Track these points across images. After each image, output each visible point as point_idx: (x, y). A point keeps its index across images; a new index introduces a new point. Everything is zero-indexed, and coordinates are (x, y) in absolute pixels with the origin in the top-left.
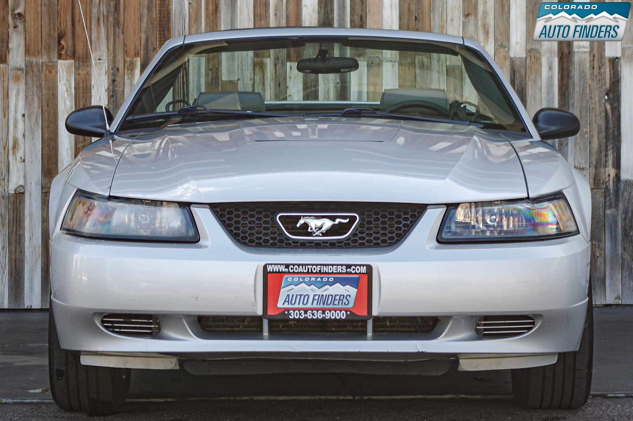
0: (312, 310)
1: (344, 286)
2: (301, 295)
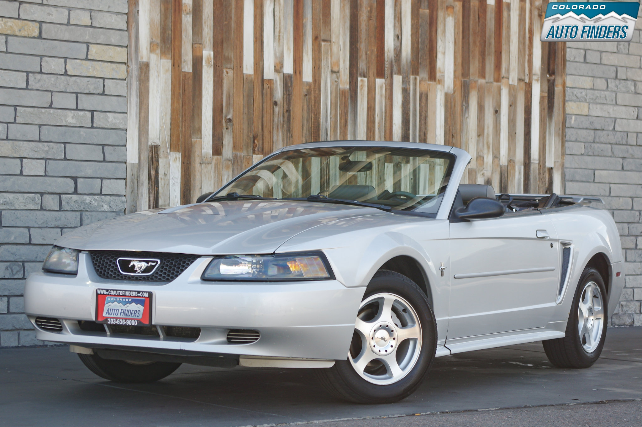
0: (120, 318)
1: (137, 304)
2: (115, 309)
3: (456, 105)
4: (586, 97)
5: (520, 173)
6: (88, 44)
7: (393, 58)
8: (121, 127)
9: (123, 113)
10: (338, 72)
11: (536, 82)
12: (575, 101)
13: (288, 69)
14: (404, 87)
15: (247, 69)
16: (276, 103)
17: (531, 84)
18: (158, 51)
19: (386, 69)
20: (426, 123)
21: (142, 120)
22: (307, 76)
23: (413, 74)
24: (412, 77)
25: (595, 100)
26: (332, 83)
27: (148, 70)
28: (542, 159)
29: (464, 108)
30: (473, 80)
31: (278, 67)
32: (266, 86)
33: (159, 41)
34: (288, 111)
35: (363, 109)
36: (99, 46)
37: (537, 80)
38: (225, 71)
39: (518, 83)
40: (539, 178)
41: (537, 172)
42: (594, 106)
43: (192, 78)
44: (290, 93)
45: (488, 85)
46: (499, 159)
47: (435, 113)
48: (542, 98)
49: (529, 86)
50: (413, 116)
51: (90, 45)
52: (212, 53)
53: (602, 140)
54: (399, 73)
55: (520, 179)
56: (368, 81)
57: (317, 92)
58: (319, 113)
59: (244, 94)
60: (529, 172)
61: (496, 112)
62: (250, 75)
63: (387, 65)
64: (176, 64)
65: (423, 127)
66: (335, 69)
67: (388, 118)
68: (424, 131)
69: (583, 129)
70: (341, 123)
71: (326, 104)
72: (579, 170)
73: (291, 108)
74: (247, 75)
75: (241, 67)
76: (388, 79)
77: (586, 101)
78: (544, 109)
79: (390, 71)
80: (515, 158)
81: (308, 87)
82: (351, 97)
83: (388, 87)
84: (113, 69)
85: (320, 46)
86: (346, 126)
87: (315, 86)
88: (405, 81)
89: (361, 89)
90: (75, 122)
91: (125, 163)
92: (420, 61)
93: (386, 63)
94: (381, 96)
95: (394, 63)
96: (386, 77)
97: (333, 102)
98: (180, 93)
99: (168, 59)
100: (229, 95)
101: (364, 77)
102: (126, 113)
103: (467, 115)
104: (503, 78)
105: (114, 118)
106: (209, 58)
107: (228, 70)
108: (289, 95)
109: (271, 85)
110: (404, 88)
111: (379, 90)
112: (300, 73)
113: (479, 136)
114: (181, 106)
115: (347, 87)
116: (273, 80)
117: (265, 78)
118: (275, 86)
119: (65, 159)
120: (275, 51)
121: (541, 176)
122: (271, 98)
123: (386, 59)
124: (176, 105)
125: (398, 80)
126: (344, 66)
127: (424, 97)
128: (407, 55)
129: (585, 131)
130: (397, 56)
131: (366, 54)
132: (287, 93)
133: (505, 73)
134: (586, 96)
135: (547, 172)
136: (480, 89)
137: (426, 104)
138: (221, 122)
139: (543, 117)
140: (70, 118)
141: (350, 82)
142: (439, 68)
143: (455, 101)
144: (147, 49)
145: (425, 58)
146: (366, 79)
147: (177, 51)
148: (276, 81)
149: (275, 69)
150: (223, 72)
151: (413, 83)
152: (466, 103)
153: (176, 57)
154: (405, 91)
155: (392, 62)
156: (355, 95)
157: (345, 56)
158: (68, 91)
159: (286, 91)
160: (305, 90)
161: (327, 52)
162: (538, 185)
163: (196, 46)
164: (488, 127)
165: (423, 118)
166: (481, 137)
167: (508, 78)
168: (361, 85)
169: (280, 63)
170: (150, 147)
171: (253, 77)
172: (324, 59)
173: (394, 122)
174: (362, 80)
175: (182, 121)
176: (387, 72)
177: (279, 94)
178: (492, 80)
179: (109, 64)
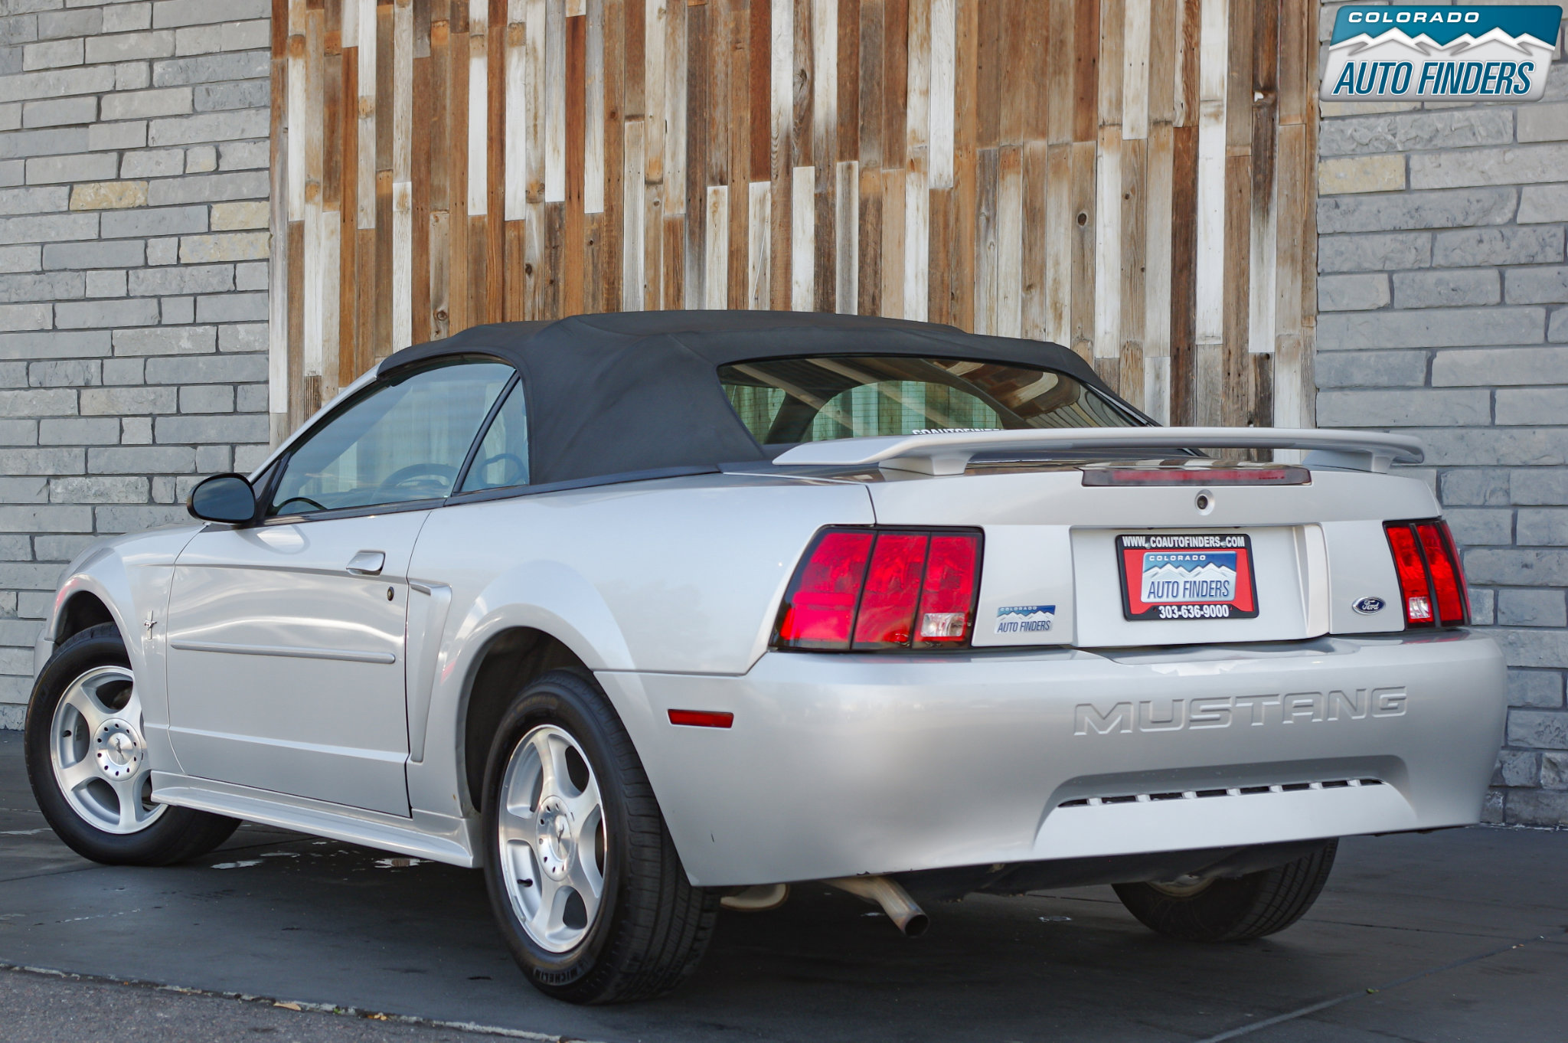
3: (962, 218)
4: (1390, 137)
5: (1158, 377)
6: (210, 205)
7: (792, 126)
8: (257, 349)
9: (262, 321)
10: (661, 182)
11: (1213, 120)
12: (1352, 155)
13: (555, 192)
14: (819, 191)
15: (474, 205)
16: (529, 269)
17: (1193, 130)
18: (319, 197)
19: (774, 156)
20: (876, 272)
21: (294, 331)
22: (594, 202)
23: (842, 158)
24: (839, 166)
25: (1431, 140)
26: (648, 209)
27: (302, 236)
28: (1233, 333)
29: (983, 219)
30: (1010, 145)
31: (534, 193)
32: (510, 234)
33: (320, 178)
34: (553, 282)
35: (718, 258)
36: (225, 205)
37: (1216, 116)
38: (432, 218)
39: (1150, 133)
40: (1227, 385)
41: (1220, 369)
42: (1427, 158)
43: (374, 240)
44: (558, 243)
45: (1057, 151)
46: (1092, 344)
47: (901, 243)
48: (1233, 164)
49: (1188, 136)
50: (843, 259)
51: (213, 206)
52: (409, 184)
53: (1456, 257)
54: (807, 161)
55: (1158, 394)
56: (731, 192)
57: (614, 233)
58: (620, 278)
59: (470, 258)
60: (1192, 370)
61: (1082, 219)
62: (480, 217)
63: (776, 146)
64: (348, 219)
65: (869, 282)
66: (655, 177)
67: (779, 272)
68: (871, 292)
69: (1383, 232)
70: (666, 294)
71: (634, 257)
72: (1364, 355)
73: (561, 276)
74: (474, 218)
75: (464, 203)
76: (779, 178)
77: (1391, 149)
78: (1241, 191)
79: (782, 160)
80: (1143, 337)
81: (595, 226)
82: (692, 233)
83: (780, 199)
84: (252, 244)
85: (620, 132)
86: (678, 300)
87: (610, 221)
88: (823, 177)
89: (714, 212)
90: (191, 347)
91: (268, 412)
92: (860, 123)
93: (774, 142)
94: (763, 220)
95: (793, 141)
96: (774, 176)
97: (649, 250)
98: (353, 272)
99: (334, 209)
100: (441, 263)
101: (722, 183)
102: (268, 321)
103: (991, 239)
104: (1103, 126)
105: (247, 332)
106: (403, 196)
107: (438, 214)
108: (556, 247)
109: (519, 232)
110: (820, 194)
111: (758, 207)
112: (580, 196)
113: (1028, 288)
114: (355, 296)
115: (682, 211)
116: (524, 221)
117: (506, 219)
118: (527, 233)
119: (178, 413)
120: (528, 158)
121: (1233, 380)
122: (520, 259)
123: (774, 134)
124: (347, 296)
125: (803, 178)
126: (676, 166)
127: (872, 210)
128: (827, 114)
129: (1389, 237)
130: (801, 121)
131: (727, 130)
132: (551, 244)
133: (1109, 112)
134: (1394, 135)
135: (1252, 367)
136: (1030, 167)
137: (877, 224)
138: (426, 321)
139: (1235, 214)
140: (184, 341)
141: (688, 201)
142: (914, 131)
143: (959, 207)
144: (300, 197)
145: (874, 112)
146: (724, 189)
147: (349, 191)
148: (530, 221)
149: (527, 198)
150: (428, 220)
151: (844, 179)
152: (988, 210)
153: (348, 205)
154: (823, 202)
155: (788, 137)
156: (700, 228)
157: (676, 143)
158: (184, 293)
159: (550, 240)
160: (589, 232)
161: (636, 142)
162: (1222, 408)
163: (381, 175)
164: (1057, 263)
165: (869, 261)
166: (1035, 293)
167: (1120, 125)
168: (714, 204)
169: (537, 182)
170: (306, 381)
171: (486, 220)
172: (629, 160)
173: (794, 278)
174: (715, 192)
175: (358, 327)
176: (777, 163)
177: (535, 248)
178: (1068, 137)
179: (244, 234)
